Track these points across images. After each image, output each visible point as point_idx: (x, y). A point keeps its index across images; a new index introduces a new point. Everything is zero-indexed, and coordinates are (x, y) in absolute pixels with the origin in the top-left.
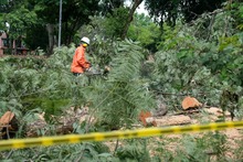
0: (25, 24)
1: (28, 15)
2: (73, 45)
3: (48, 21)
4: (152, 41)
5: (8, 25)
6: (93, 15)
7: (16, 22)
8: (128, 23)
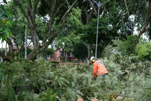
0: (73, 43)
1: (75, 38)
2: (106, 58)
3: (89, 42)
4: (148, 53)
5: (63, 43)
6: (114, 39)
7: (68, 42)
8: (136, 44)
